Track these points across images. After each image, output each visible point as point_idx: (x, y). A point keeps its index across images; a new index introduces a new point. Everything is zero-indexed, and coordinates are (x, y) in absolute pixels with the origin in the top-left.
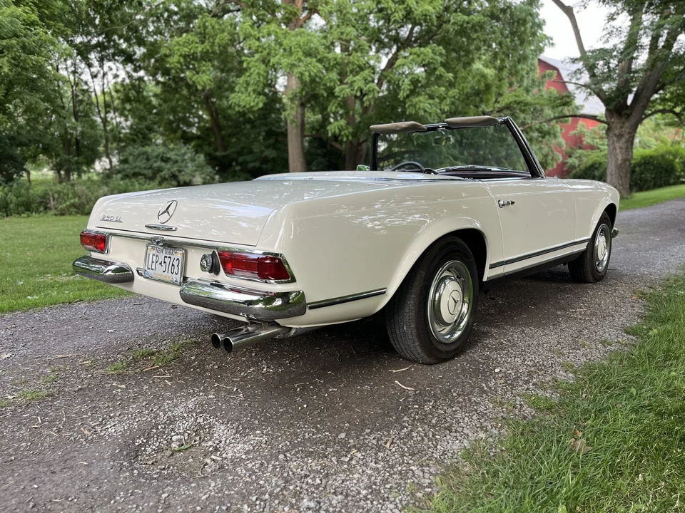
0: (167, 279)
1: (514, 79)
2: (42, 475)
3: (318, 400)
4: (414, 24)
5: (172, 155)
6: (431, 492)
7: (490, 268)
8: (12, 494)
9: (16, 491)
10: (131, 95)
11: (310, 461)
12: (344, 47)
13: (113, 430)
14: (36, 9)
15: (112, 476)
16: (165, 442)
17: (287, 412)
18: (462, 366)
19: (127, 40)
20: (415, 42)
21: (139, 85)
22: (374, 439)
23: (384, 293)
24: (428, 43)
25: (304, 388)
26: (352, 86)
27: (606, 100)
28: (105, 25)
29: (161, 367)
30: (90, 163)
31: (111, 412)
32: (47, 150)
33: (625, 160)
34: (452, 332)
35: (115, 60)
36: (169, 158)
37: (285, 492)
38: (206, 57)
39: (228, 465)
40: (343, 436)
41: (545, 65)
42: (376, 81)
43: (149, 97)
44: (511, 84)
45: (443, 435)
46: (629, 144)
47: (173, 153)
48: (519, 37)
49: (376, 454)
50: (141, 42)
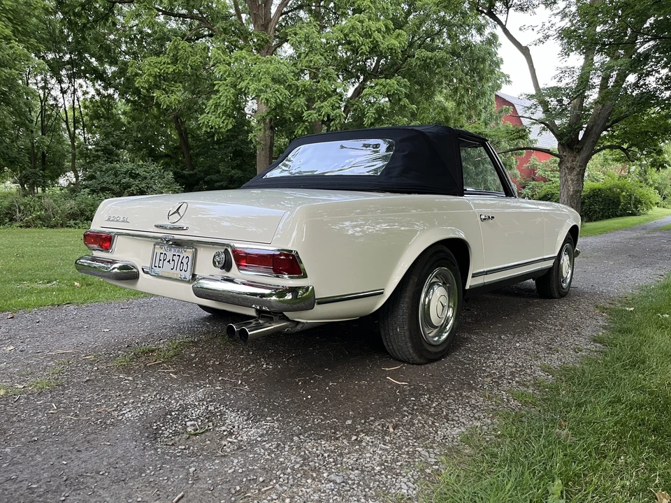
0: (175, 277)
1: (472, 112)
2: (69, 453)
3: (321, 393)
4: (380, 57)
5: (140, 171)
6: (438, 469)
7: (473, 277)
8: (43, 469)
9: (46, 466)
10: (100, 112)
11: (323, 443)
12: (313, 74)
13: (130, 415)
14: (10, 25)
15: (138, 454)
16: (180, 427)
17: (293, 402)
18: (450, 366)
19: (99, 59)
20: (381, 73)
21: (109, 102)
22: (379, 425)
23: (382, 293)
24: (394, 76)
25: (305, 383)
26: (319, 111)
27: (559, 136)
28: (78, 43)
29: (163, 362)
30: (55, 177)
31: (124, 399)
32: (12, 163)
33: (577, 192)
34: (439, 334)
35: (86, 77)
36: (138, 174)
37: (304, 468)
38: (177, 77)
39: (245, 446)
40: (349, 422)
41: (502, 101)
42: (343, 109)
43: (119, 114)
44: (469, 118)
45: (442, 423)
46: (580, 176)
47: (142, 169)
48: (478, 73)
49: (383, 437)
50: (113, 62)
